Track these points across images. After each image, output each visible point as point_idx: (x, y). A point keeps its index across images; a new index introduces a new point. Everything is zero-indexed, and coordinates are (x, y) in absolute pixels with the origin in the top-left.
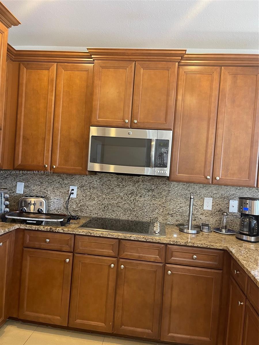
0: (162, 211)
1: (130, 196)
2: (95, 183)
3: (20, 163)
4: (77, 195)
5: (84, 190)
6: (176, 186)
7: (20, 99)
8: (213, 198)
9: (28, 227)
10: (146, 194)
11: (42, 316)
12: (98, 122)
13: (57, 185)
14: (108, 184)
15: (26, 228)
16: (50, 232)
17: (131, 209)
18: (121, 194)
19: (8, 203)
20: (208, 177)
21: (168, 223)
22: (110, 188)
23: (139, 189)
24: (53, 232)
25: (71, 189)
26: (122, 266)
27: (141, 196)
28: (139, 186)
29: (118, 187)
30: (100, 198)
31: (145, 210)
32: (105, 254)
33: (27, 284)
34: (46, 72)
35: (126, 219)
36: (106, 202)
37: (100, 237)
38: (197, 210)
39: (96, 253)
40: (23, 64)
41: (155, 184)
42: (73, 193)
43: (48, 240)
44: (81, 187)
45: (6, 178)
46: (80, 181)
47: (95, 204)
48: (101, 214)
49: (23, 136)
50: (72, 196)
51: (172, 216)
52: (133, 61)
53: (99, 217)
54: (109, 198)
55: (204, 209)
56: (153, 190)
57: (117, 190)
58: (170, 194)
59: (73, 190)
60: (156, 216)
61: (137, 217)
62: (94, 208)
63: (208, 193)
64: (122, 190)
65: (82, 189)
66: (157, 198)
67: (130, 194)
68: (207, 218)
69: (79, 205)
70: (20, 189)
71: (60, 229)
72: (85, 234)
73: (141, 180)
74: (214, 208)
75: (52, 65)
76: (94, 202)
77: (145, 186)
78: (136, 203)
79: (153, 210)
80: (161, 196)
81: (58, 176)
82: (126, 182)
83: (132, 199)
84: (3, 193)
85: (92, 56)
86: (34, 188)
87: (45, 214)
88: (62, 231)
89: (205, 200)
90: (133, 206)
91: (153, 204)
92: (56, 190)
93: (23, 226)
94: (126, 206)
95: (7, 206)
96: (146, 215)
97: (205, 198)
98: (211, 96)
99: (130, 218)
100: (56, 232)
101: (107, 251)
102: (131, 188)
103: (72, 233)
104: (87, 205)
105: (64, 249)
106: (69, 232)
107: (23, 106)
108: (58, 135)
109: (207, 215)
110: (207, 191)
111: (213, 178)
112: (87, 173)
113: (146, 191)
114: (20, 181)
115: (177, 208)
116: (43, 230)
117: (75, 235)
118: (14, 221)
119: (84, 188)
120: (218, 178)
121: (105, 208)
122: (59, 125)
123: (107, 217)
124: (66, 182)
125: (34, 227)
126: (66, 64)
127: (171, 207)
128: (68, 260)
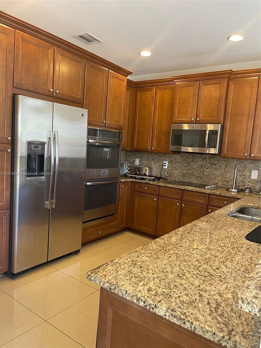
0: (221, 178)
1: (200, 168)
2: (179, 159)
3: (135, 147)
4: (168, 166)
5: (172, 164)
6: (232, 161)
7: (136, 110)
8: (259, 170)
9: (136, 180)
10: (211, 167)
11: (143, 229)
12: (176, 120)
13: (157, 160)
14: (186, 160)
15: (136, 181)
16: (146, 183)
17: (201, 176)
18: (194, 167)
19: (129, 168)
20: (246, 154)
21: (225, 187)
22: (187, 163)
23: (206, 164)
24: (148, 184)
25: (164, 163)
26: (183, 205)
27: (207, 168)
28: (206, 161)
29: (192, 162)
30: (181, 169)
31: (210, 178)
32: (175, 197)
33: (136, 211)
34: (149, 92)
35: (197, 183)
36: (185, 172)
37: (171, 188)
38: (246, 179)
39: (170, 197)
40: (138, 89)
41: (217, 160)
42: (165, 166)
43: (146, 188)
44: (170, 162)
45: (130, 156)
46: (170, 158)
47: (178, 173)
48: (181, 179)
49: (137, 131)
50: (164, 167)
51: (228, 182)
52: (198, 81)
53: (180, 181)
54: (187, 169)
55: (251, 178)
56: (216, 164)
57: (192, 164)
58: (227, 167)
59: (165, 163)
60: (217, 182)
61: (205, 182)
62: (177, 175)
63: (256, 167)
64: (195, 164)
65: (171, 163)
66: (218, 170)
67: (200, 167)
68: (254, 185)
69: (169, 173)
70: (137, 162)
71: (151, 182)
72: (164, 186)
73: (208, 158)
74: (259, 178)
75: (153, 88)
76: (178, 171)
77: (211, 161)
78: (204, 173)
79: (215, 178)
80: (221, 169)
81: (157, 155)
82: (198, 159)
83: (201, 170)
84: (126, 163)
85: (174, 81)
86: (144, 162)
87: (148, 176)
88: (152, 184)
89: (252, 172)
90: (202, 175)
91: (215, 174)
92: (156, 164)
93: (134, 180)
94: (198, 174)
95: (129, 170)
96: (210, 181)
97: (253, 170)
98: (251, 98)
99: (199, 183)
100: (149, 184)
101: (175, 196)
102: (200, 162)
103: (157, 184)
104: (173, 173)
105: (154, 194)
106: (156, 184)
107: (138, 114)
108: (155, 130)
109: (254, 182)
110: (254, 166)
111: (250, 155)
112: (170, 152)
113: (211, 165)
114: (137, 158)
115: (232, 177)
116: (143, 182)
117: (159, 186)
118: (131, 177)
119: (172, 162)
120: (253, 155)
121: (184, 175)
122: (156, 124)
123: (185, 181)
124: (162, 159)
125: (139, 181)
126: (161, 86)
127: (228, 176)
128: (155, 199)
